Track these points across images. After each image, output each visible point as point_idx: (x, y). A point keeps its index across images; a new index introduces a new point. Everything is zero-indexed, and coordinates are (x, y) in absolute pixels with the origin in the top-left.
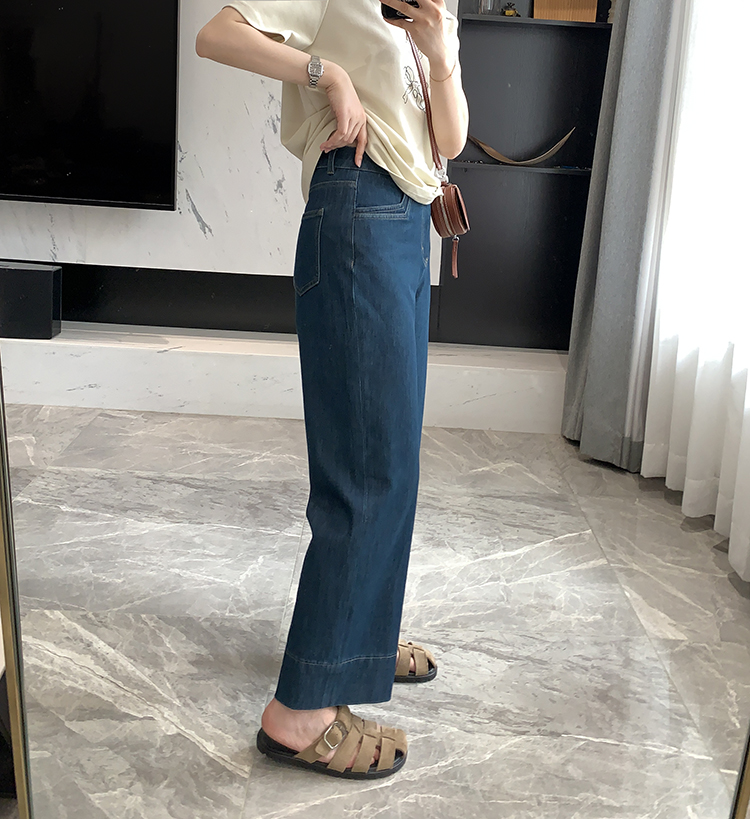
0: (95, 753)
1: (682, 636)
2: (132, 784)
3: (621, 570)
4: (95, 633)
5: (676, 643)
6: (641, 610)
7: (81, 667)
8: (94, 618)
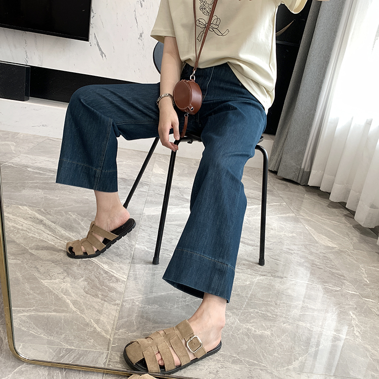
0: (45, 264)
1: (335, 246)
2: (64, 278)
3: (302, 219)
4: (44, 217)
5: (333, 248)
6: (314, 234)
7: (37, 229)
8: (44, 211)
